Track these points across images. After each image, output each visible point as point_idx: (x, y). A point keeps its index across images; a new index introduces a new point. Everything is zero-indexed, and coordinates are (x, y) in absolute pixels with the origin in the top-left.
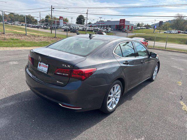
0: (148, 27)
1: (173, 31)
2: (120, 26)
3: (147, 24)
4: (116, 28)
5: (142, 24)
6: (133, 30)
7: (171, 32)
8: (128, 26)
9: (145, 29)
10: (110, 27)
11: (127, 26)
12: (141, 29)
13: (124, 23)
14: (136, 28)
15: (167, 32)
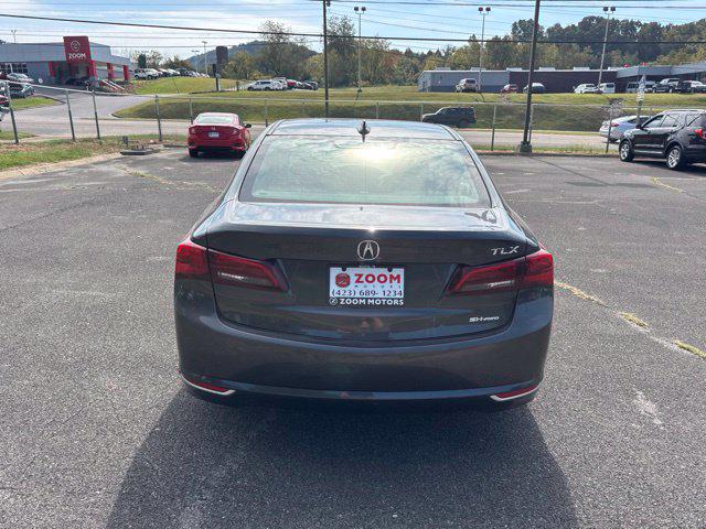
0: (183, 67)
1: (275, 83)
2: (69, 64)
3: (176, 59)
4: (53, 73)
5: (156, 57)
6: (132, 80)
7: (267, 85)
8: (109, 65)
9: (175, 75)
10: (20, 72)
11: (101, 64)
12: (160, 76)
13: (88, 54)
14: (140, 75)
15: (258, 87)
